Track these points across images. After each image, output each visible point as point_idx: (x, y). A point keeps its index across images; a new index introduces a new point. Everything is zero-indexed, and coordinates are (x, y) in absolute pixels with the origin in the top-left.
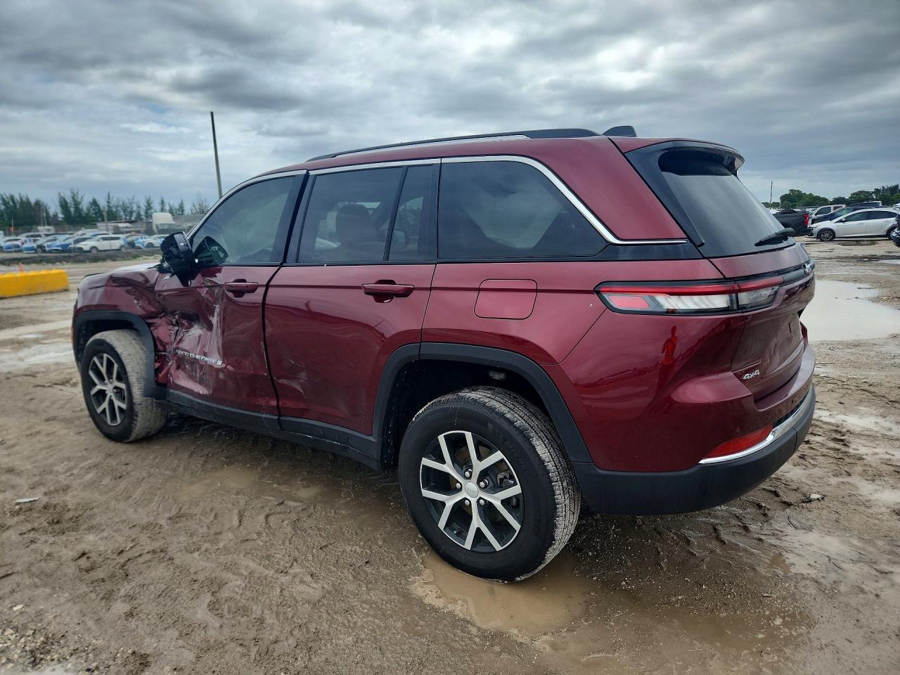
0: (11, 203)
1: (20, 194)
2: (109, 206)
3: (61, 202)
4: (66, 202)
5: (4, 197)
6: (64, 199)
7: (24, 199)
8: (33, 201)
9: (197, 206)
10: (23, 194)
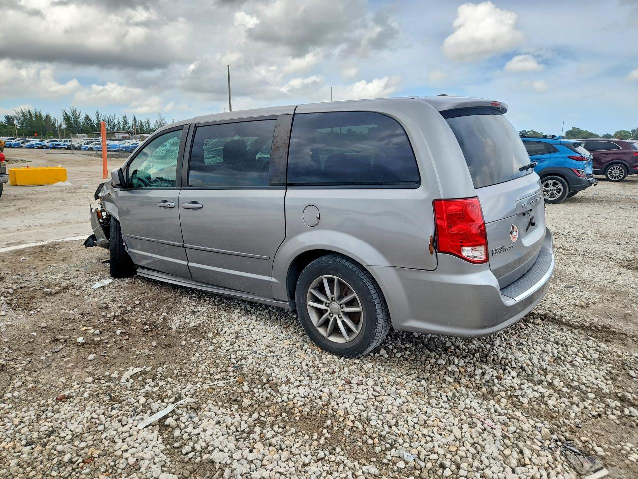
7: (38, 114)
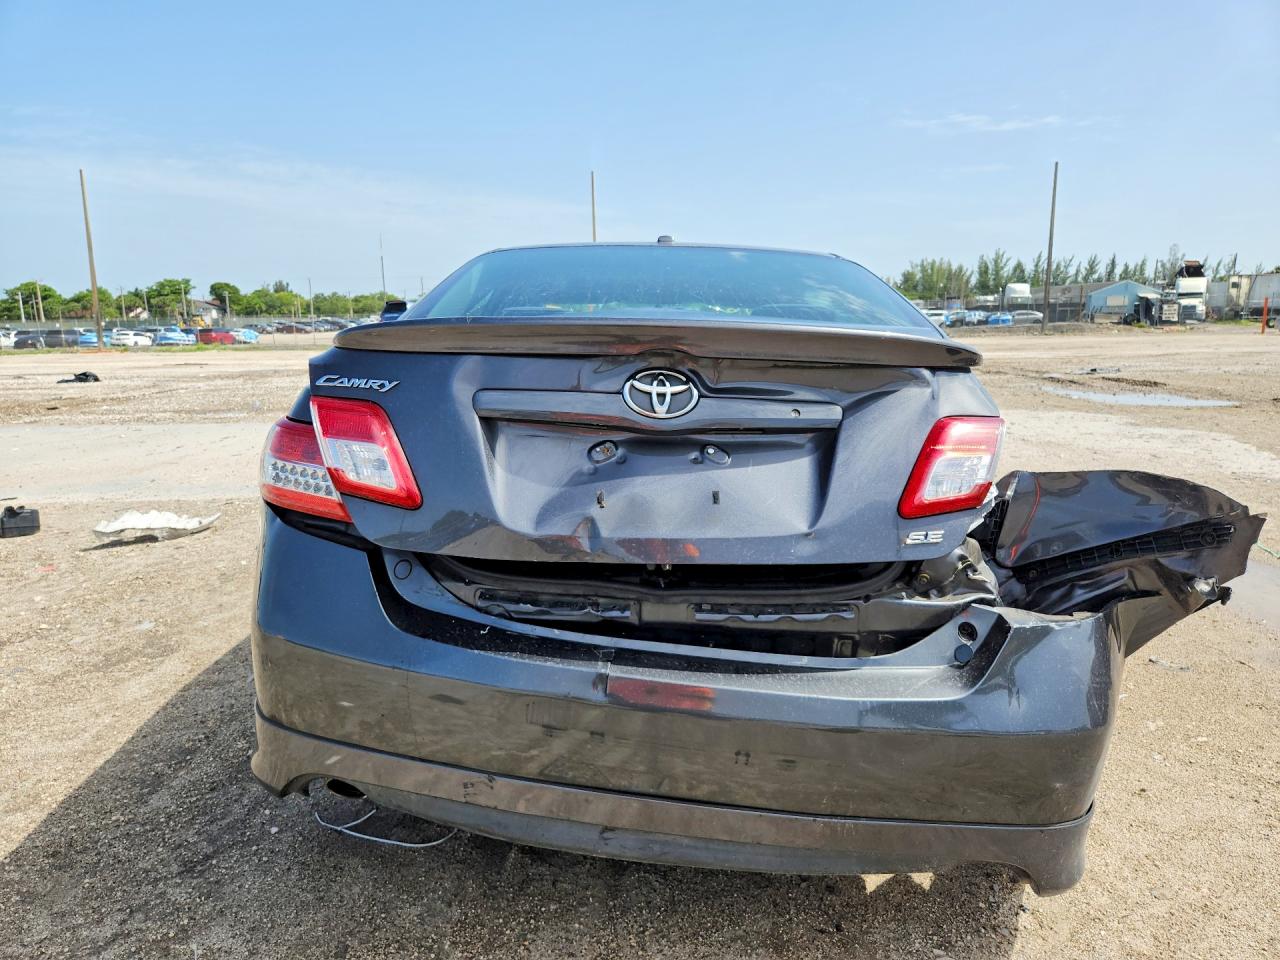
0: (929, 271)
1: (942, 259)
2: (1036, 271)
3: (980, 268)
4: (987, 268)
5: (925, 263)
6: (986, 264)
8: (954, 267)
9: (1168, 265)
10: (946, 260)
